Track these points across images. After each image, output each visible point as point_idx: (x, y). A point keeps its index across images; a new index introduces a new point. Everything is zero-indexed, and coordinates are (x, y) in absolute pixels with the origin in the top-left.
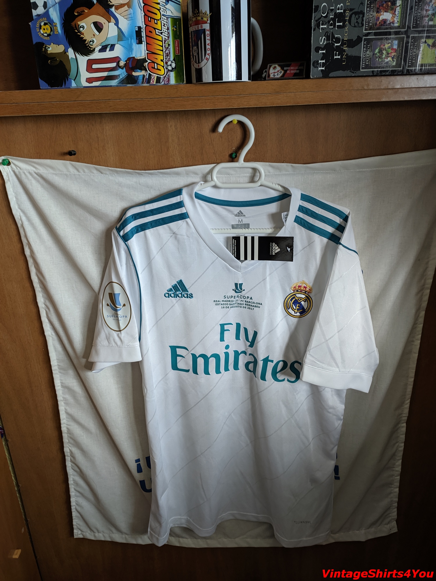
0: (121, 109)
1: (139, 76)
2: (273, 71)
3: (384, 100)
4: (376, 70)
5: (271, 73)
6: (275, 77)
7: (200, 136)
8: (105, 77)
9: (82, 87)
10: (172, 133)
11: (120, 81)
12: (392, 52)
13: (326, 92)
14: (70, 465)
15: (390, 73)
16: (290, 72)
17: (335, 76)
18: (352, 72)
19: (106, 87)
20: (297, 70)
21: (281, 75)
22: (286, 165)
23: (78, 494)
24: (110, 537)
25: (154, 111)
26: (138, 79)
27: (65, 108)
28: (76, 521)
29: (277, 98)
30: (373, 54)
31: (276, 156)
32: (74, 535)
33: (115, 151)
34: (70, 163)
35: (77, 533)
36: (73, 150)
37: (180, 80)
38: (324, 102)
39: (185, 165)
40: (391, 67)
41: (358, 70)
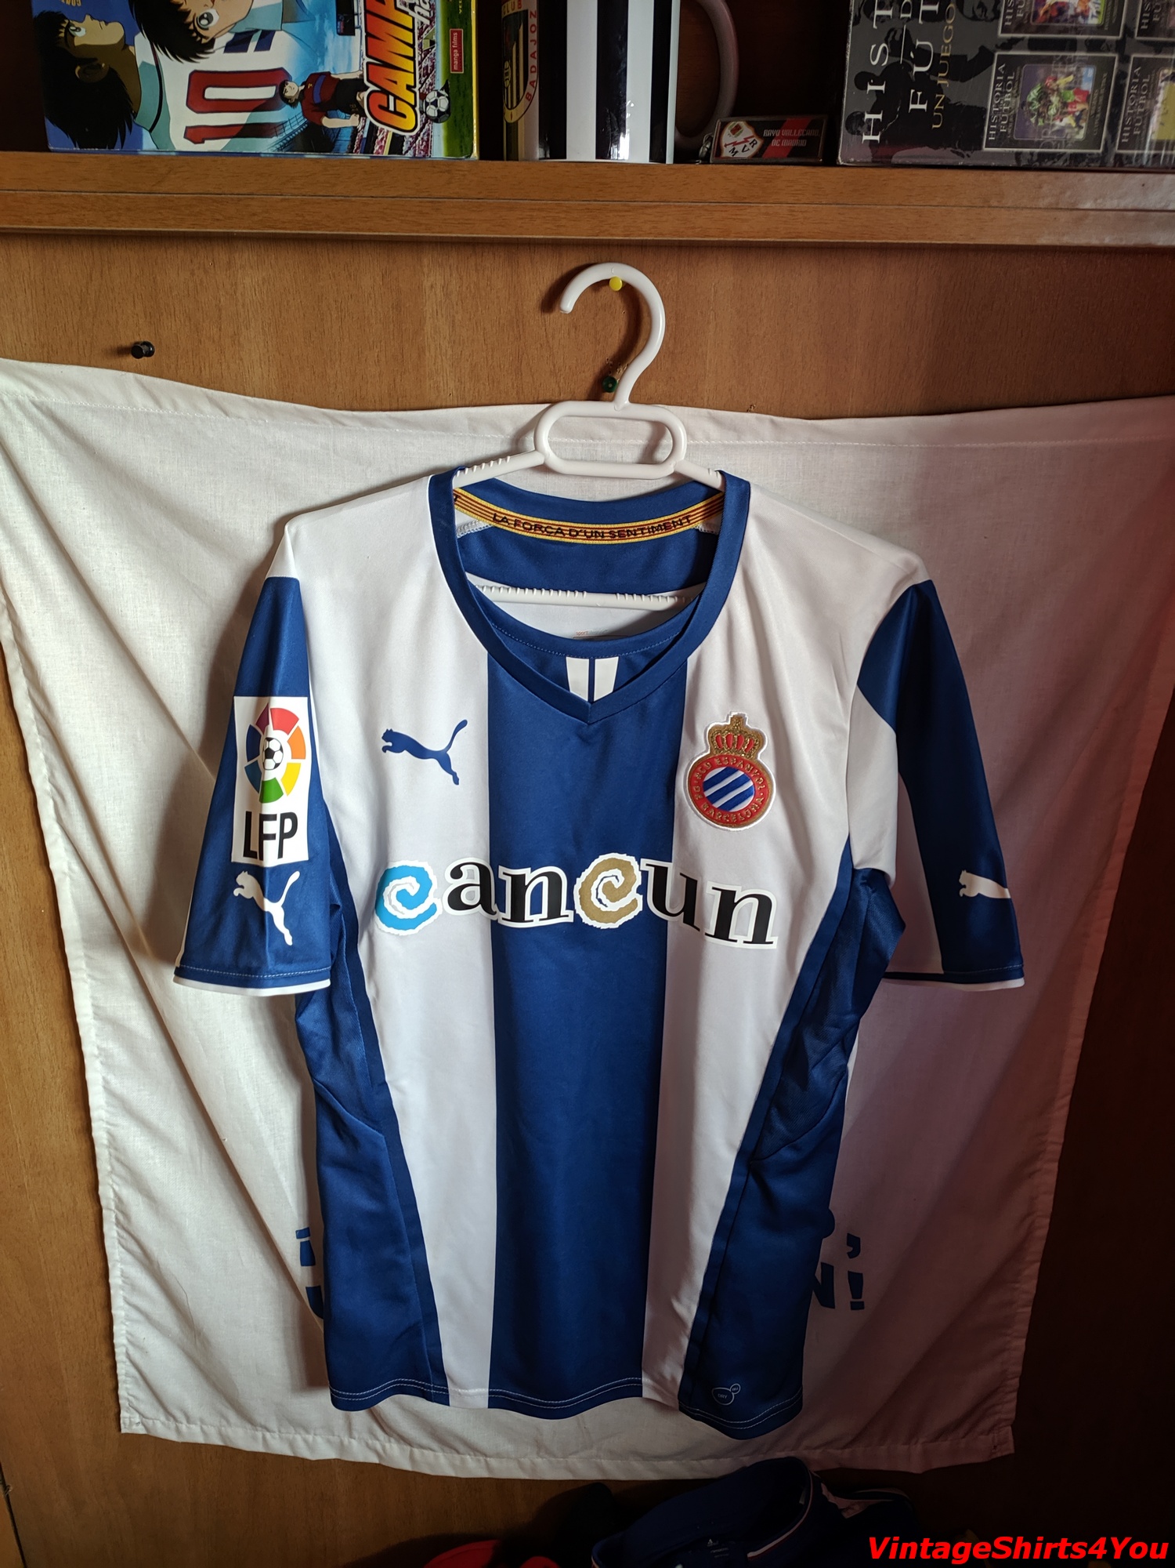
0: (284, 222)
1: (340, 129)
2: (732, 139)
3: (1045, 240)
4: (1029, 150)
5: (726, 146)
6: (737, 156)
7: (515, 320)
8: (239, 129)
9: (174, 154)
10: (434, 305)
11: (285, 141)
12: (1075, 102)
13: (879, 207)
14: (116, 1235)
15: (1068, 163)
16: (780, 143)
17: (908, 161)
18: (957, 153)
19: (247, 158)
20: (801, 138)
21: (753, 151)
22: (757, 418)
23: (135, 1315)
24: (221, 1434)
25: (381, 234)
26: (339, 138)
27: (120, 211)
28: (128, 1386)
29: (739, 217)
30: (1023, 104)
31: (730, 390)
32: (122, 1426)
33: (268, 351)
34: (136, 379)
35: (130, 1421)
36: (147, 340)
37: (461, 147)
38: (873, 238)
39: (467, 403)
40: (1069, 145)
41: (975, 149)
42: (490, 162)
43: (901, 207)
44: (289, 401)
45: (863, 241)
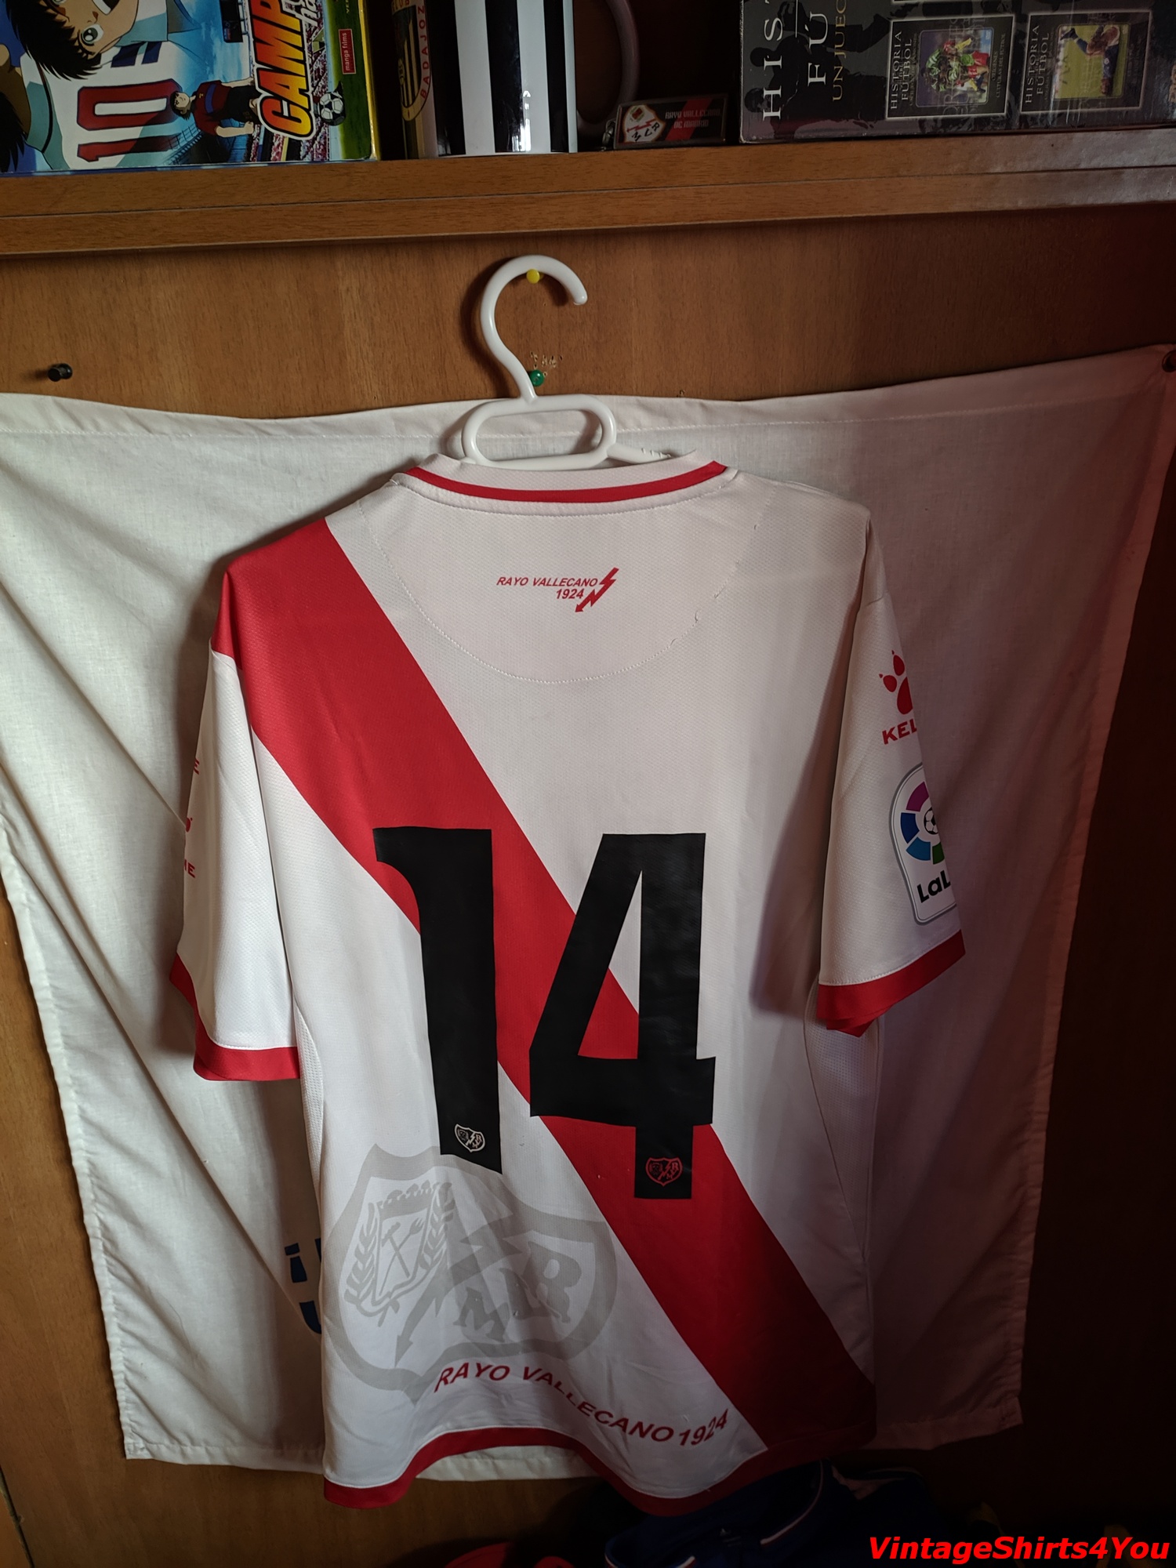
0: (185, 236)
1: (235, 137)
2: (634, 124)
3: (957, 207)
4: (932, 117)
7: (435, 319)
8: (133, 143)
9: (68, 173)
10: (352, 310)
11: (180, 154)
12: (975, 66)
13: (787, 183)
14: (104, 1263)
15: (973, 128)
16: (682, 125)
17: (811, 136)
18: (861, 124)
19: (139, 173)
20: (703, 118)
21: (656, 134)
22: (686, 402)
23: (130, 1341)
24: (226, 1455)
26: (235, 147)
27: (18, 234)
28: (130, 1412)
29: (645, 202)
30: (923, 71)
31: (658, 376)
32: (127, 1452)
33: (187, 365)
34: (57, 403)
35: (135, 1447)
36: (64, 362)
37: (359, 148)
38: (783, 216)
39: (393, 404)
40: (973, 110)
41: (880, 120)
42: (389, 162)
43: (808, 182)
44: (212, 414)
45: (773, 219)
